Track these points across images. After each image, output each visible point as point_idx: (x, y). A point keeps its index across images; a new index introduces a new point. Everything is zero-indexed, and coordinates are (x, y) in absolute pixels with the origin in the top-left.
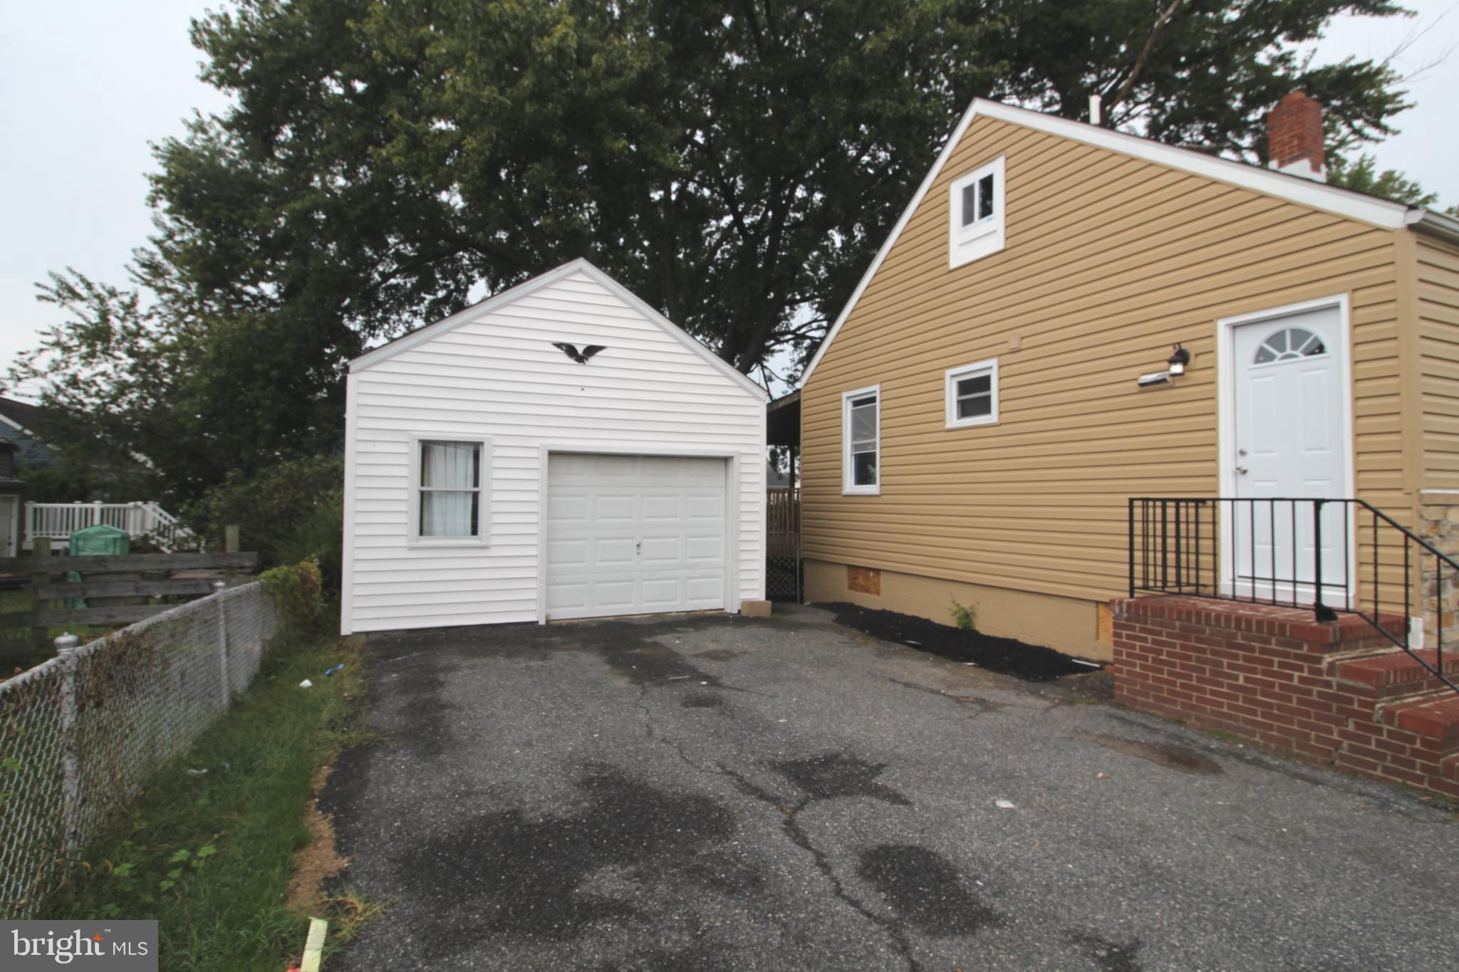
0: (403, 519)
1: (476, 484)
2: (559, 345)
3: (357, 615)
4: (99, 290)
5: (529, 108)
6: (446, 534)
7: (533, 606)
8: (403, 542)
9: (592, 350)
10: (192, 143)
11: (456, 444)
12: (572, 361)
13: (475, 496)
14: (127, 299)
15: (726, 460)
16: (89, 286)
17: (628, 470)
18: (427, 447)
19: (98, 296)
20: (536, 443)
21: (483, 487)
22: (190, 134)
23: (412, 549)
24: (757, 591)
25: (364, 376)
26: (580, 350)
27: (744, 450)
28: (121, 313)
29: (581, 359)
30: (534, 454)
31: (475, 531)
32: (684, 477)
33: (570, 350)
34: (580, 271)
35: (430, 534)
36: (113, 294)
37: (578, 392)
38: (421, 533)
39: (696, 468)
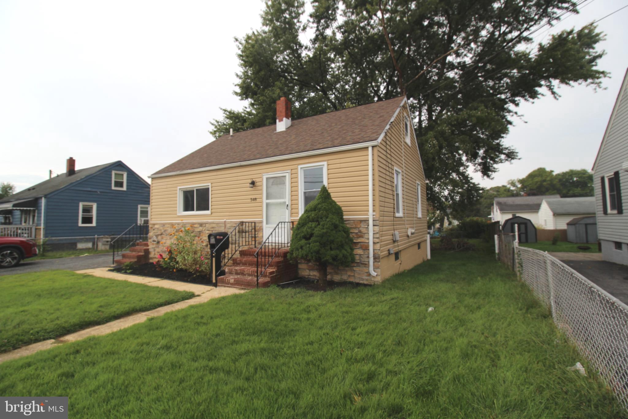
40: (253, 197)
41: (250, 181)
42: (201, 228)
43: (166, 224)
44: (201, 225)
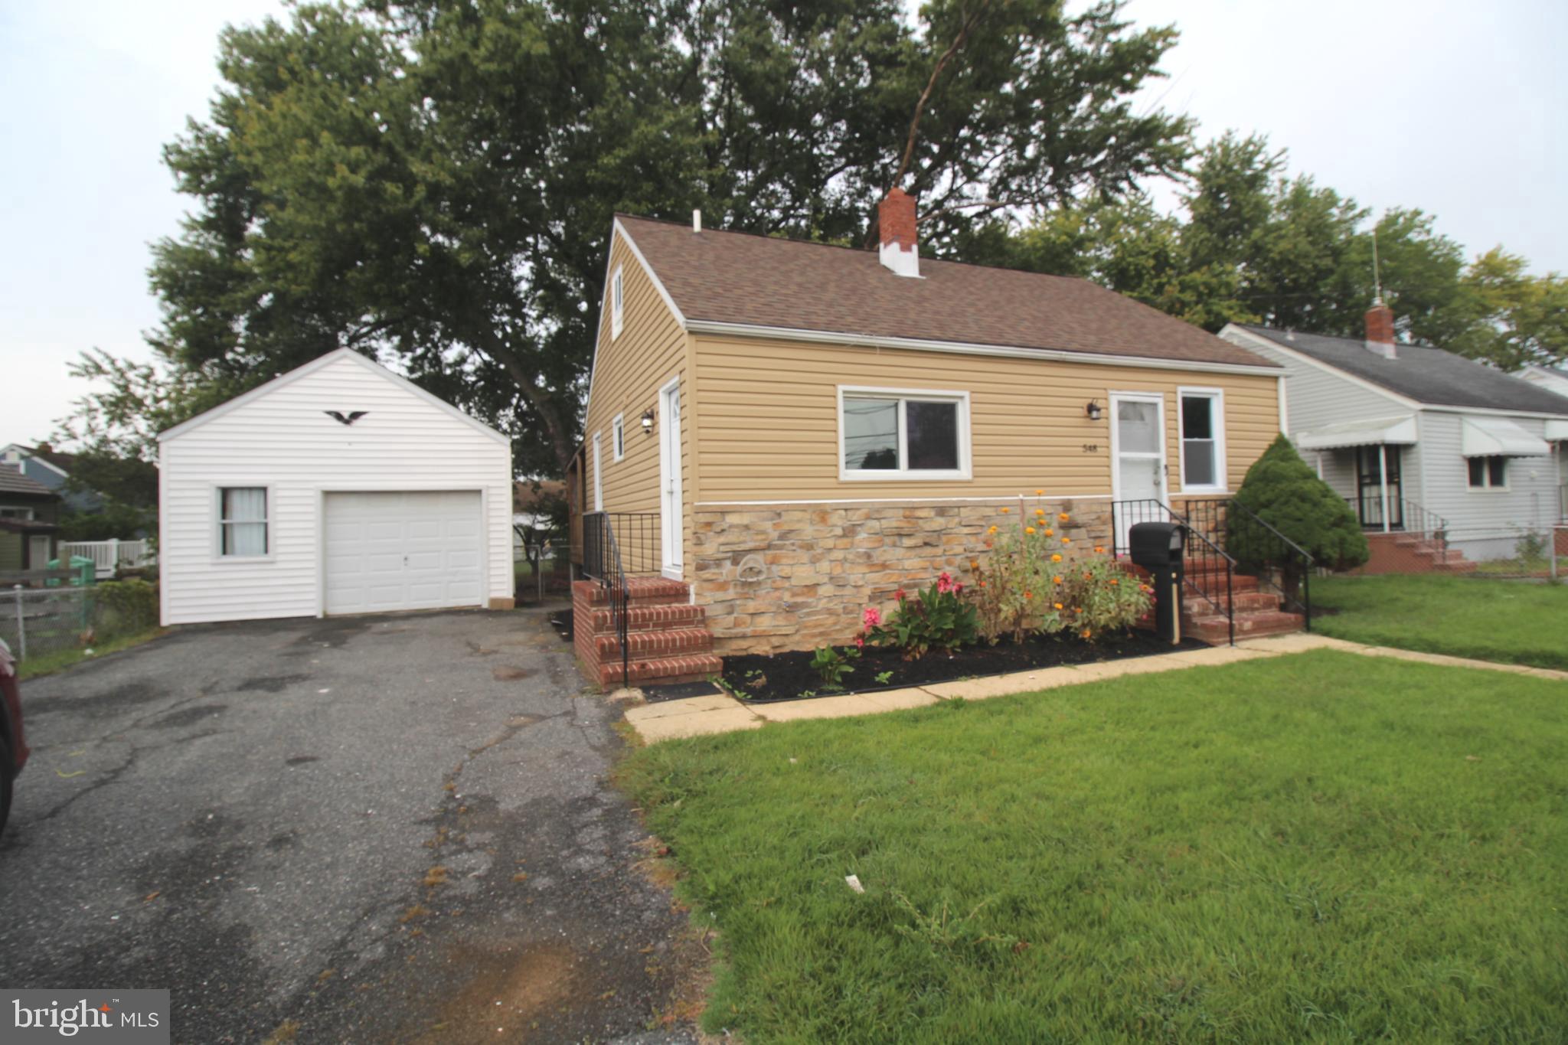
0: (207, 543)
1: (266, 516)
2: (329, 413)
3: (174, 611)
4: (121, 364)
5: (340, 228)
6: (243, 554)
7: (312, 604)
8: (207, 560)
9: (355, 415)
10: (184, 239)
11: (250, 489)
12: (340, 424)
13: (266, 525)
14: (145, 371)
15: (479, 492)
16: (113, 362)
17: (394, 501)
18: (226, 492)
19: (119, 370)
20: (311, 485)
21: (270, 520)
22: (184, 232)
23: (214, 564)
24: (505, 590)
25: (172, 444)
26: (346, 416)
27: (491, 484)
28: (142, 382)
29: (347, 422)
30: (311, 493)
31: (266, 551)
32: (443, 506)
33: (339, 416)
34: (345, 357)
35: (233, 553)
36: (132, 367)
37: (346, 447)
38: (225, 552)
39: (454, 500)
40: (1090, 442)
41: (1086, 402)
42: (939, 523)
43: (789, 509)
44: (941, 511)
